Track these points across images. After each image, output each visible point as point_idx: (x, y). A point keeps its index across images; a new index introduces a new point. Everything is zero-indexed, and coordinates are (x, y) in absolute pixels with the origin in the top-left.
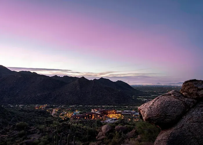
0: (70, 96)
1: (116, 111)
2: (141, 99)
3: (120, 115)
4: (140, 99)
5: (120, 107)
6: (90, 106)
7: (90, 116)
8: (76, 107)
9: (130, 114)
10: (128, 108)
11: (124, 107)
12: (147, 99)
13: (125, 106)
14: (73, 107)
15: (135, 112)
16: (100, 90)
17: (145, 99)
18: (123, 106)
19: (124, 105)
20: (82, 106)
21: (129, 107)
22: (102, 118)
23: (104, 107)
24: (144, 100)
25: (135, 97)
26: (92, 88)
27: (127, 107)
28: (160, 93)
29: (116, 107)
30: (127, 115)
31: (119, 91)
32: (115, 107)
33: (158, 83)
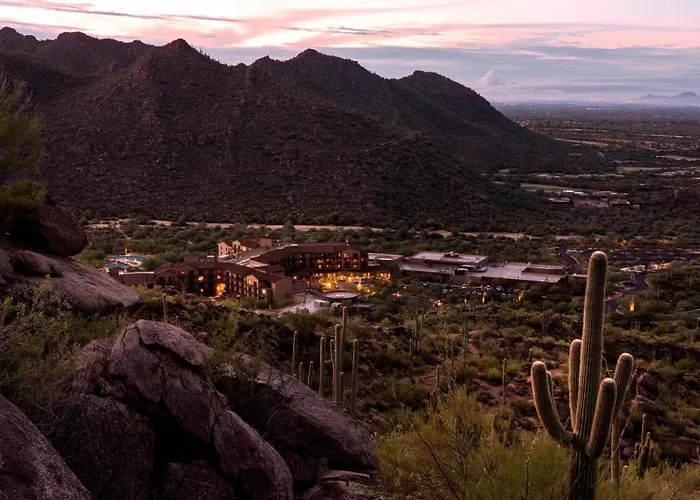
0: (97, 165)
1: (364, 255)
2: (548, 189)
3: (386, 277)
4: (541, 192)
5: (404, 236)
6: (218, 229)
7: (201, 279)
8: (130, 233)
9: (450, 271)
10: (449, 240)
11: (427, 237)
12: (584, 187)
13: (437, 227)
14: (110, 231)
15: (482, 263)
16: (286, 128)
17: (574, 187)
18: (423, 227)
19: (430, 221)
20: (167, 224)
21: (456, 235)
22: (270, 292)
23: (303, 233)
24: (563, 195)
25: (509, 180)
26: (236, 112)
27: (445, 234)
28: (677, 153)
29: (379, 235)
30: (430, 278)
31: (411, 135)
32: (371, 235)
33: (685, 94)
